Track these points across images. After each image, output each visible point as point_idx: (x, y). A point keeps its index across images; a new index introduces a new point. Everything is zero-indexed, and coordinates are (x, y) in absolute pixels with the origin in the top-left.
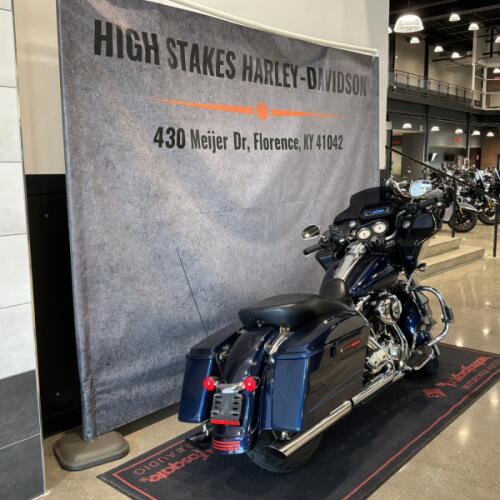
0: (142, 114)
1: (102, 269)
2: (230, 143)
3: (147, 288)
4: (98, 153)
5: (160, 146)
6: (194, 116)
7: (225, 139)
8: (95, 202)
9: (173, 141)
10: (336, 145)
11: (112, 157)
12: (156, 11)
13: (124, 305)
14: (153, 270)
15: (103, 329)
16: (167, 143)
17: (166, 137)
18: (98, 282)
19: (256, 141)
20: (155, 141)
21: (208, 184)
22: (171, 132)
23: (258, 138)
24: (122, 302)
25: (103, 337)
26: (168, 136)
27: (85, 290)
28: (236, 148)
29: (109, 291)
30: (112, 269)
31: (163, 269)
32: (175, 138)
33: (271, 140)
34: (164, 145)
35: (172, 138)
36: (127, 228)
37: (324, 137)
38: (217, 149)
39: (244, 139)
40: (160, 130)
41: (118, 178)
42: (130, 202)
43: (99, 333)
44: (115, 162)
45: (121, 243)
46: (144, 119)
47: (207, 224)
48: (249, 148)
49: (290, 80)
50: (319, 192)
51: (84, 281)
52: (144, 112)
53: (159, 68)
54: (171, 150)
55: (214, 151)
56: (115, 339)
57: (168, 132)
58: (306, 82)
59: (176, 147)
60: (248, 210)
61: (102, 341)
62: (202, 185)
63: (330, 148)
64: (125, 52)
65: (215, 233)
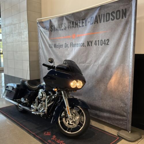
6: (55, 41)
7: (63, 45)
10: (105, 44)
19: (71, 45)
23: (72, 44)
28: (65, 47)
33: (76, 44)
35: (51, 46)
37: (98, 41)
38: (60, 48)
39: (68, 45)
48: (69, 47)
49: (84, 24)
50: (95, 61)
55: (59, 48)
58: (90, 23)
59: (51, 48)
63: (101, 45)
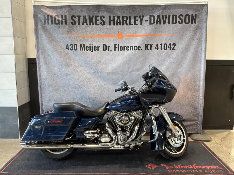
0: (61, 40)
1: (46, 85)
2: (101, 48)
3: (62, 93)
4: (45, 52)
5: (68, 50)
6: (83, 40)
7: (98, 47)
8: (44, 66)
9: (73, 48)
10: (170, 48)
11: (50, 53)
12: (68, 8)
13: (53, 97)
14: (64, 88)
15: (47, 102)
16: (71, 49)
17: (70, 47)
18: (45, 89)
19: (115, 47)
20: (66, 48)
21: (88, 63)
22: (71, 46)
23: (117, 46)
24: (52, 96)
25: (47, 105)
26: (71, 47)
27: (41, 90)
28: (104, 50)
29: (48, 92)
30: (49, 86)
31: (69, 88)
32: (73, 47)
33: (124, 47)
34: (69, 49)
35: (72, 47)
36: (55, 75)
37: (161, 45)
38: (94, 51)
40: (67, 45)
41: (52, 59)
42: (56, 67)
43: (46, 103)
44: (51, 55)
45: (53, 79)
46: (62, 42)
47: (89, 76)
48: (111, 50)
49: (138, 22)
51: (41, 88)
52: (62, 40)
53: (67, 26)
54: (72, 51)
55: (92, 51)
56: (50, 106)
57: (70, 45)
58: (149, 22)
59: (74, 50)
60: (109, 73)
61: (46, 106)
62: (86, 63)
63: (165, 49)
64: (53, 22)
65: (93, 80)
